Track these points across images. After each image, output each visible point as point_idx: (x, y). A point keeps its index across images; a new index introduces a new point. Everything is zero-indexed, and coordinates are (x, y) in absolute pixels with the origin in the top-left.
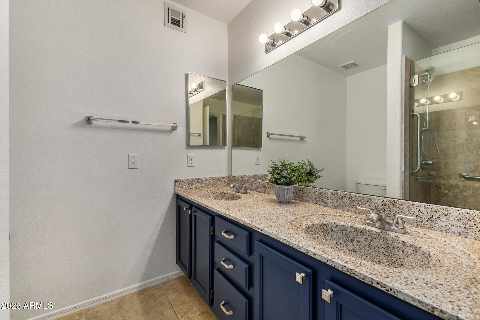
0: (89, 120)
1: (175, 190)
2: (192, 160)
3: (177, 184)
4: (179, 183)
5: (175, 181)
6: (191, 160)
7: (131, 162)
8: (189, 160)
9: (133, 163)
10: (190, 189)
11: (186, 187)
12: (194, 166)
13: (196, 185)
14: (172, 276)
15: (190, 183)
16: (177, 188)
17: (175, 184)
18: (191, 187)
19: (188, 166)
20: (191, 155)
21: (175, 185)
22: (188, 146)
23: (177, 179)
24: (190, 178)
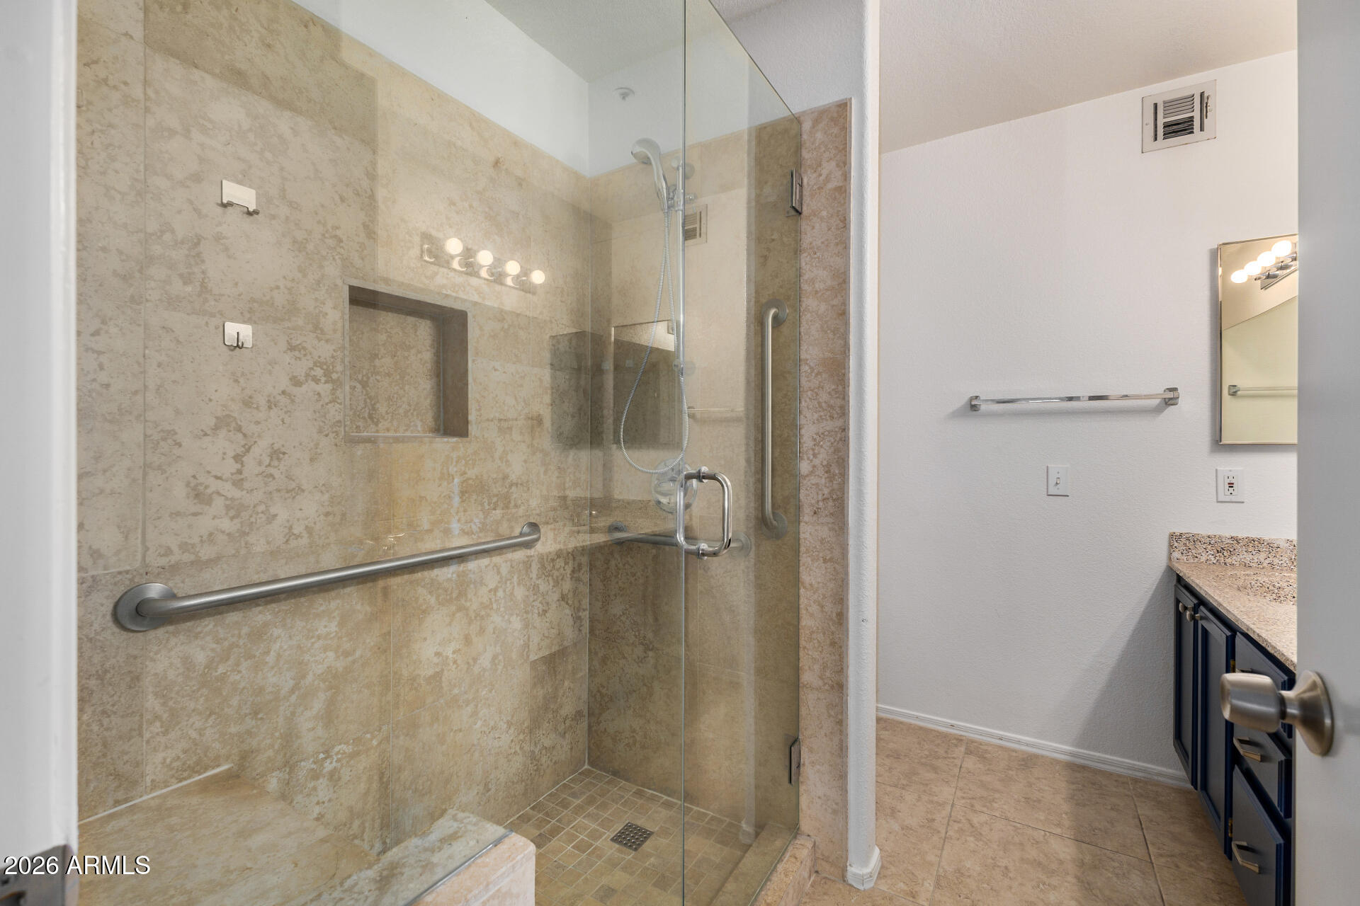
0: (973, 407)
1: (1170, 559)
2: (1233, 484)
3: (1176, 544)
4: (1185, 544)
5: (1172, 535)
6: (1231, 485)
7: (1052, 481)
8: (1223, 486)
9: (1057, 483)
10: (1225, 564)
11: (1211, 556)
12: (1243, 502)
13: (1248, 557)
14: (1160, 774)
15: (1224, 549)
16: (1176, 555)
17: (1170, 543)
18: (1228, 561)
19: (1219, 500)
20: (1230, 471)
21: (1171, 546)
22: (1219, 444)
23: (1178, 531)
24: (1224, 535)
